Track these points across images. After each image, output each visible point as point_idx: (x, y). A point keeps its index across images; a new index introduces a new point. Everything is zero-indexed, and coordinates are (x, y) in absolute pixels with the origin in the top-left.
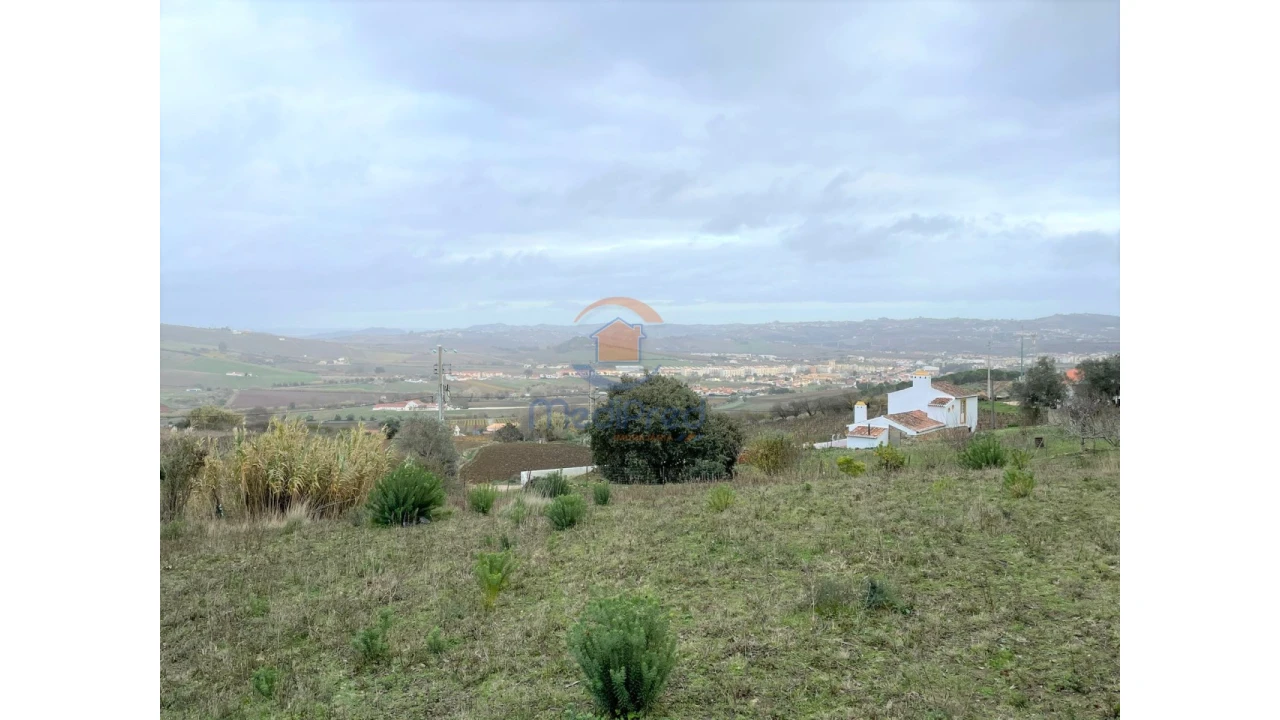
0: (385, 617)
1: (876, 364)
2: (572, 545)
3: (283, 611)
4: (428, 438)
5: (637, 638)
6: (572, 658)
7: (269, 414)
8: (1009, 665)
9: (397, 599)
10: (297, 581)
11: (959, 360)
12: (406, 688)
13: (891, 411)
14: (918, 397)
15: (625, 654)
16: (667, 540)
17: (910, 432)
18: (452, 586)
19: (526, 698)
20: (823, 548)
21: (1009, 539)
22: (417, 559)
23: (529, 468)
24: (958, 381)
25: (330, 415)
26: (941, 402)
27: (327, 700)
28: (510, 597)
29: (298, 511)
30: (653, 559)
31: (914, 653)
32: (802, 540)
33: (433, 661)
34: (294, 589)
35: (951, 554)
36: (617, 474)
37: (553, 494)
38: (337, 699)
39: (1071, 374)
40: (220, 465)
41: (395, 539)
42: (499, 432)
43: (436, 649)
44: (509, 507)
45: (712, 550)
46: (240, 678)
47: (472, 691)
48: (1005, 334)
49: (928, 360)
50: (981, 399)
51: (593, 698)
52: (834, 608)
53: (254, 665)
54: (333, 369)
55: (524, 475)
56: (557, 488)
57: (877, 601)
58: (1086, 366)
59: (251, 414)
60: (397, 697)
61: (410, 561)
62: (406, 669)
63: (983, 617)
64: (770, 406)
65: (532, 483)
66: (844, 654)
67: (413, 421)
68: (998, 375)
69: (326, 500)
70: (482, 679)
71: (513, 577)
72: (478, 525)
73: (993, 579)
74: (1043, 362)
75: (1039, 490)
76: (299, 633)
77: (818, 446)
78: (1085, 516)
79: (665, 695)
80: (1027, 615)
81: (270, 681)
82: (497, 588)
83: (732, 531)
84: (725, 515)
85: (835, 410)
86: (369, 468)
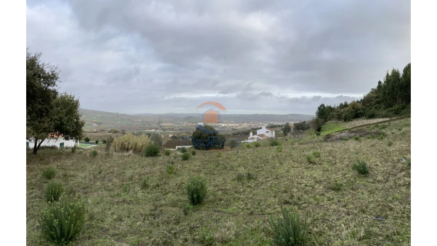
0: (148, 177)
1: (255, 124)
2: (187, 164)
3: (129, 173)
4: (157, 138)
5: (199, 187)
6: (185, 191)
7: (125, 131)
8: (274, 188)
9: (150, 173)
10: (131, 167)
12: (152, 194)
13: (258, 134)
14: (263, 131)
15: (196, 191)
16: (207, 164)
17: (261, 138)
18: (161, 172)
19: (176, 199)
20: (240, 166)
21: (277, 161)
22: (154, 164)
23: (178, 145)
24: (271, 127)
25: (137, 131)
26: (268, 132)
27: (136, 194)
28: (173, 175)
29: (131, 152)
30: (204, 168)
31: (256, 188)
32: (236, 164)
33: (157, 188)
34: (130, 169)
35: (265, 165)
36: (197, 148)
37: (183, 152)
38: (138, 194)
39: (292, 126)
40: (116, 141)
41: (149, 160)
42: (172, 137)
43: (158, 186)
44: (173, 154)
45: (216, 166)
46: (120, 187)
47: (165, 196)
49: (266, 123)
50: (275, 131)
51: (190, 200)
52: (240, 179)
53: (123, 184)
54: (138, 122)
55: (177, 147)
56: (184, 150)
57: (250, 177)
59: (122, 131)
60: (150, 196)
61: (153, 165)
62: (152, 189)
63: (270, 179)
64: (232, 133)
65: (179, 149)
66: (242, 190)
67: (153, 134)
68: (278, 126)
69: (137, 150)
70: (167, 194)
71: (174, 171)
72: (167, 158)
73: (273, 170)
75: (283, 150)
76: (131, 179)
77: (242, 142)
78: (291, 155)
79: (205, 200)
80: (278, 177)
81: (126, 188)
82: (170, 173)
83: (221, 162)
84: (220, 158)
85: (246, 134)
86: (145, 143)
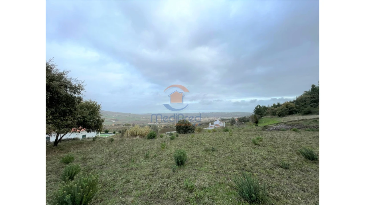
0: (149, 152)
1: (212, 118)
2: (173, 142)
3: (136, 150)
4: (155, 128)
5: (182, 155)
6: (173, 158)
7: (134, 124)
8: (231, 158)
9: (150, 149)
10: (137, 146)
11: (222, 118)
12: (151, 161)
13: (214, 124)
14: (217, 122)
15: (180, 157)
16: (186, 141)
17: (217, 127)
18: (157, 148)
19: (167, 163)
20: (206, 143)
21: (230, 141)
22: (153, 144)
23: (168, 132)
24: (223, 120)
25: (143, 124)
26: (220, 123)
27: (141, 163)
28: (165, 149)
29: (138, 137)
30: (184, 144)
31: (218, 157)
32: (203, 142)
33: (155, 158)
34: (137, 148)
35: (223, 143)
36: (179, 132)
37: (171, 135)
38: (142, 163)
39: (236, 119)
40: (128, 131)
41: (150, 141)
42: (164, 127)
43: (155, 156)
44: (165, 137)
45: (192, 143)
46: (130, 160)
47: (160, 162)
48: (228, 114)
49: (218, 118)
50: (225, 123)
51: (176, 163)
52: (208, 151)
53: (131, 158)
54: (143, 119)
55: (167, 133)
56: (171, 134)
57: (213, 150)
58: (238, 118)
59: (132, 124)
60: (150, 163)
61: (152, 144)
62: (151, 159)
63: (227, 152)
64: (199, 123)
65: (168, 134)
66: (209, 157)
67: (153, 125)
68: (227, 120)
69: (142, 136)
70: (161, 160)
71: (165, 146)
72: (161, 139)
73: (228, 147)
74: (233, 118)
75: (233, 135)
76: (137, 154)
77: (205, 129)
78: (239, 138)
79: (186, 163)
80: (233, 151)
81: (133, 160)
82: (163, 148)
83: (194, 140)
84: (193, 138)
85: (207, 124)
86: (147, 131)
